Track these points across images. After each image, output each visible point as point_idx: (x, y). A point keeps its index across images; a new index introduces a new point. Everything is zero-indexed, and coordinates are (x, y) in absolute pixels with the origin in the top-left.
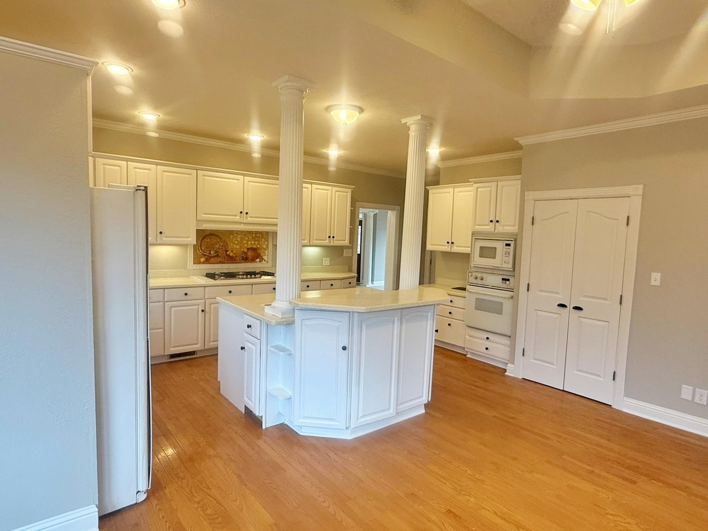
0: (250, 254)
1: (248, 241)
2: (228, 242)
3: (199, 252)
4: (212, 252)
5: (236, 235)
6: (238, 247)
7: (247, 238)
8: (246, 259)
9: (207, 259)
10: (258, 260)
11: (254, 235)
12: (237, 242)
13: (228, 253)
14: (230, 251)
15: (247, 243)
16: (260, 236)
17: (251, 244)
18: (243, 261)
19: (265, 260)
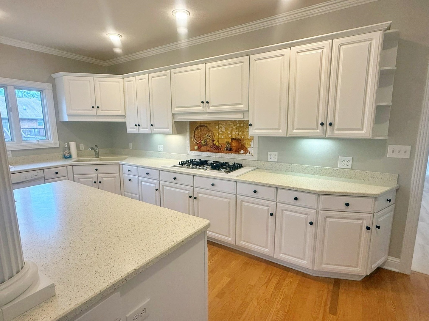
0: (234, 144)
1: (232, 131)
2: (215, 132)
3: (194, 141)
4: (202, 142)
5: (221, 126)
6: (223, 137)
7: (231, 129)
8: (230, 150)
9: (199, 147)
10: (242, 152)
11: (238, 125)
12: (221, 133)
13: (214, 143)
14: (216, 141)
15: (231, 134)
16: (245, 126)
17: (235, 134)
18: (228, 151)
19: (249, 152)
